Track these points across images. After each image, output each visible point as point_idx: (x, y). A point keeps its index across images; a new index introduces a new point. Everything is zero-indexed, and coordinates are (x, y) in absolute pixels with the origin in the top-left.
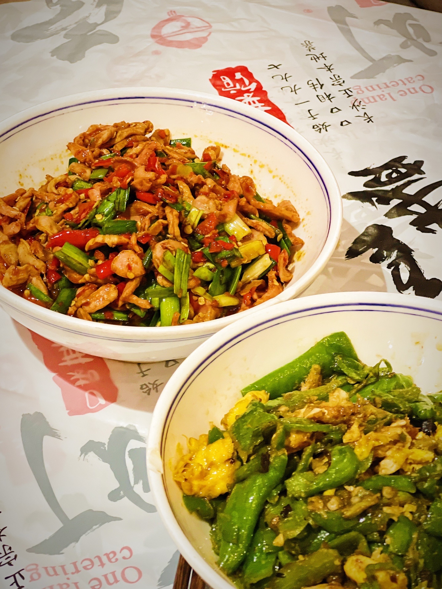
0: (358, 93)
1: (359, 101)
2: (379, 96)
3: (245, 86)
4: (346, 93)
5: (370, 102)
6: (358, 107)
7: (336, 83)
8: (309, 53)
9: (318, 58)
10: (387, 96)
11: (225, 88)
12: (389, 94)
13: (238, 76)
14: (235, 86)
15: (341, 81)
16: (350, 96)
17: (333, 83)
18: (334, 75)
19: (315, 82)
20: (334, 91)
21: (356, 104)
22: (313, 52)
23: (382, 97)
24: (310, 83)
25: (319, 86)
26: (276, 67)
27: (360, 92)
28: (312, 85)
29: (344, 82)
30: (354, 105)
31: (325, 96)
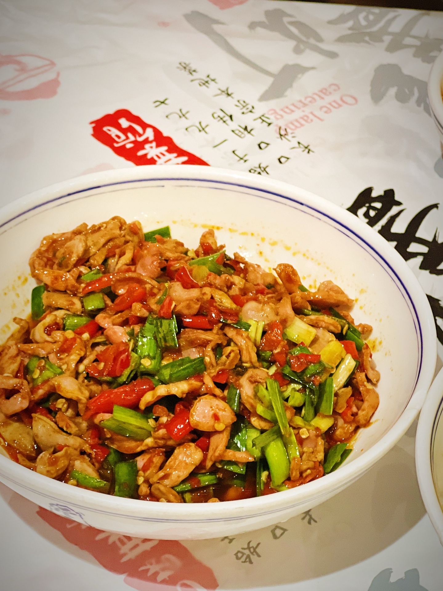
0: (277, 119)
1: (283, 128)
2: (302, 118)
3: (140, 135)
4: (263, 121)
5: (296, 127)
6: (286, 136)
7: (244, 110)
8: (192, 77)
9: (207, 82)
10: (311, 117)
11: (117, 143)
12: (312, 113)
13: (124, 123)
14: (127, 138)
15: (250, 108)
16: (269, 124)
17: (242, 111)
18: (238, 101)
19: (222, 114)
20: (248, 120)
21: (283, 132)
22: (196, 76)
23: (305, 118)
24: (216, 115)
25: (228, 118)
26: (163, 103)
27: (278, 117)
28: (219, 118)
29: (253, 107)
30: (281, 135)
31: (242, 130)
